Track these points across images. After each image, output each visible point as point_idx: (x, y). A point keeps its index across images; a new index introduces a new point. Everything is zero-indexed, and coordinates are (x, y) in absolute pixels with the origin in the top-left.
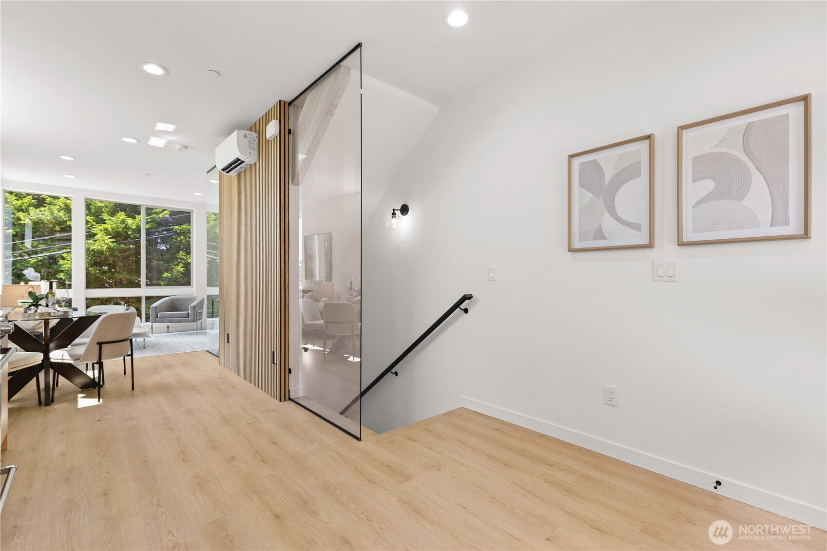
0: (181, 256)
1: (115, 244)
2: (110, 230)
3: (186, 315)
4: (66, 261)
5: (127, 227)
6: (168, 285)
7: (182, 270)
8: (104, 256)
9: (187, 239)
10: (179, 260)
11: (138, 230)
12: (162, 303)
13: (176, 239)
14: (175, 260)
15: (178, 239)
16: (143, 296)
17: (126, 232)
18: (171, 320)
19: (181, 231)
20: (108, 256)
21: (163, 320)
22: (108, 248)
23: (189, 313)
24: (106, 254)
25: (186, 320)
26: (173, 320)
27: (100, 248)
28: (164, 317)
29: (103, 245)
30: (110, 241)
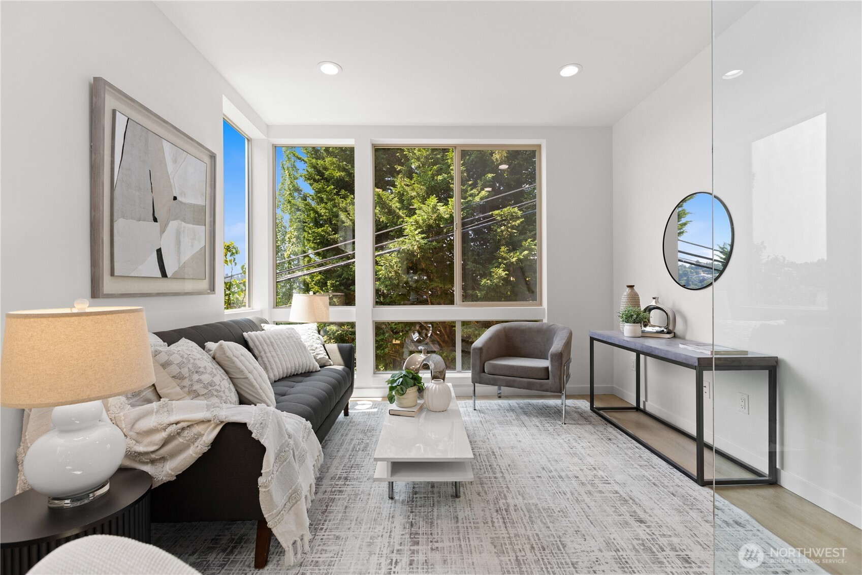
0: (502, 254)
1: (426, 241)
2: (421, 222)
3: (543, 374)
4: (380, 267)
5: (440, 218)
7: (503, 274)
8: (415, 258)
9: (509, 230)
10: (500, 260)
11: (451, 220)
12: (491, 339)
13: (496, 230)
14: (494, 261)
15: (499, 230)
16: (458, 321)
17: (438, 225)
19: (502, 218)
20: (419, 258)
21: (495, 380)
22: (419, 248)
23: (548, 367)
24: (418, 256)
25: (541, 385)
26: (514, 381)
27: (411, 248)
28: (497, 372)
29: (414, 243)
30: (420, 237)
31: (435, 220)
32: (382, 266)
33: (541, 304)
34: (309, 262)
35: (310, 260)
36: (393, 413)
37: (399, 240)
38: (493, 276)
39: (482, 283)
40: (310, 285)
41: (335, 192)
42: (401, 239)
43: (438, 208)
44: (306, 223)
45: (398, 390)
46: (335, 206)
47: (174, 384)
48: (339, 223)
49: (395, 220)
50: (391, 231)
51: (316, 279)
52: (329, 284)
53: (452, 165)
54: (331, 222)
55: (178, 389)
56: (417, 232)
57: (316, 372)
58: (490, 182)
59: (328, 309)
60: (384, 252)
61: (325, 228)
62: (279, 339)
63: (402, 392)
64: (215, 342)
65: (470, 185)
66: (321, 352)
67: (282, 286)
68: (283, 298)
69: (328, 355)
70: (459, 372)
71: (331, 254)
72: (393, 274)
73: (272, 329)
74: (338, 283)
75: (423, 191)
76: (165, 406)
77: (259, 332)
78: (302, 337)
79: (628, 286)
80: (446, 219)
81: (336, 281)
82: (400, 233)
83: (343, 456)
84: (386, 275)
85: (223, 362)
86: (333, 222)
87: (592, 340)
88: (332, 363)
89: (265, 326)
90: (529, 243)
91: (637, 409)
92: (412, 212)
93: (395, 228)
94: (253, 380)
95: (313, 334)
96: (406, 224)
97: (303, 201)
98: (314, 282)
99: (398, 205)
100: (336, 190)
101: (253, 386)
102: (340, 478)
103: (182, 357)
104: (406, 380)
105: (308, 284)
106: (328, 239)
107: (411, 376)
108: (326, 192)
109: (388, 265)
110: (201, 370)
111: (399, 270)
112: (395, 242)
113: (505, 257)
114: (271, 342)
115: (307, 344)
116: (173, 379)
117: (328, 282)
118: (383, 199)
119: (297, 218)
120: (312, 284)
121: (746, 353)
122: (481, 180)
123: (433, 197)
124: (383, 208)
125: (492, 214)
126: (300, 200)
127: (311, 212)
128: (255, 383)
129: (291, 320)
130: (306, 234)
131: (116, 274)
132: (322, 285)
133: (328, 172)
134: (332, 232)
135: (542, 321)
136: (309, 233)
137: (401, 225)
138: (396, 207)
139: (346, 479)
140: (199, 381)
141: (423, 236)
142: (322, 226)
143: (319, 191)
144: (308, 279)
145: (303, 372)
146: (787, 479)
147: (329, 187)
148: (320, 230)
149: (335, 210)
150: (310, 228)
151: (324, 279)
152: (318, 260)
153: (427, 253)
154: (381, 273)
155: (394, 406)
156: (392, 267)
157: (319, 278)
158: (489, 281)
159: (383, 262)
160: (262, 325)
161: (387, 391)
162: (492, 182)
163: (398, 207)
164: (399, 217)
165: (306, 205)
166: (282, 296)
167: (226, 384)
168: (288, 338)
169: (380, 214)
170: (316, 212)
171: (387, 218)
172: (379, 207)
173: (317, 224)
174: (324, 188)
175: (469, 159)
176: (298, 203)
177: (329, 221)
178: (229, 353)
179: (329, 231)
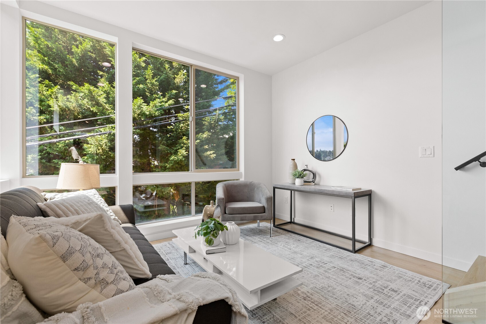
16: (193, 182)
21: (233, 217)
25: (262, 217)
26: (246, 216)
28: (235, 213)
31: (139, 115)
32: (91, 144)
33: (239, 170)
38: (178, 154)
39: (172, 158)
43: (143, 106)
50: (99, 119)
53: (148, 79)
58: (173, 95)
70: (194, 216)
72: (101, 151)
79: (292, 160)
80: (147, 116)
87: (274, 188)
90: (200, 135)
91: (291, 222)
112: (107, 127)
116: (76, 272)
121: (360, 189)
122: (168, 93)
123: (139, 98)
125: (177, 115)
135: (239, 180)
137: (109, 115)
146: (376, 242)
156: (101, 146)
158: (176, 157)
159: (93, 141)
163: (105, 102)
175: (159, 78)
179: (33, 112)
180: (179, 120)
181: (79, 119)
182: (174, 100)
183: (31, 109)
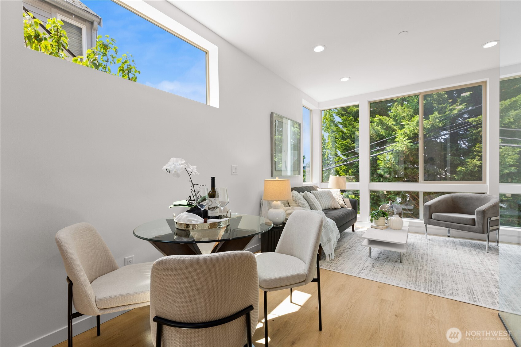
0: (478, 149)
1: (412, 144)
2: (408, 132)
3: (471, 222)
4: (381, 161)
6: (463, 180)
8: (405, 155)
10: (475, 153)
12: (439, 201)
13: (472, 132)
14: (470, 154)
15: (475, 131)
16: (421, 191)
18: (449, 224)
19: (477, 123)
20: (408, 155)
21: (438, 223)
22: (407, 148)
23: (475, 219)
24: (406, 153)
25: (469, 228)
26: (451, 225)
27: (401, 149)
28: (440, 219)
29: (402, 146)
30: (407, 142)
32: (382, 160)
33: (485, 183)
34: (339, 159)
35: (340, 159)
36: (372, 227)
37: (393, 144)
38: (469, 165)
39: (459, 170)
40: (339, 172)
41: (353, 120)
42: (394, 144)
44: (337, 138)
45: (375, 218)
46: (353, 128)
47: (294, 203)
48: (355, 137)
49: (391, 133)
50: (388, 140)
51: (343, 169)
52: (350, 171)
54: (351, 136)
55: (295, 204)
56: (404, 139)
57: (339, 209)
59: (345, 183)
60: (382, 152)
61: (348, 141)
62: (324, 194)
63: (377, 219)
64: (303, 193)
65: (450, 103)
66: (341, 201)
67: (325, 173)
68: (325, 179)
69: (344, 203)
70: (421, 220)
71: (351, 155)
72: (390, 165)
73: (321, 190)
74: (355, 171)
75: (411, 112)
76: (293, 208)
77: (316, 191)
78: (333, 194)
81: (354, 170)
82: (393, 140)
83: (350, 243)
84: (385, 165)
85: (307, 198)
86: (352, 137)
88: (346, 206)
89: (319, 190)
92: (402, 127)
93: (390, 137)
94: (315, 205)
95: (338, 193)
96: (398, 135)
97: (336, 127)
98: (342, 170)
99: (394, 123)
100: (354, 119)
101: (316, 207)
102: (347, 248)
103: (296, 195)
104: (379, 214)
105: (338, 171)
106: (349, 147)
107: (382, 212)
108: (348, 120)
109: (386, 160)
110: (301, 199)
111: (393, 162)
112: (390, 146)
113: (480, 151)
114: (321, 195)
115: (335, 197)
117: (350, 170)
118: (383, 121)
119: (333, 136)
120: (341, 171)
124: (382, 126)
126: (334, 126)
127: (340, 132)
128: (316, 206)
129: (328, 188)
130: (337, 144)
131: (276, 170)
132: (346, 172)
133: (350, 109)
134: (352, 142)
135: (486, 194)
136: (339, 144)
137: (395, 135)
138: (392, 124)
139: (350, 249)
140: (300, 203)
141: (409, 141)
142: (346, 139)
143: (345, 120)
144: (338, 169)
145: (333, 208)
147: (350, 118)
148: (345, 142)
149: (353, 130)
150: (339, 141)
151: (347, 169)
152: (344, 158)
153: (413, 151)
154: (381, 164)
155: (373, 224)
157: (344, 168)
158: (464, 168)
159: (382, 158)
160: (317, 189)
161: (370, 218)
162: (470, 97)
164: (394, 130)
165: (337, 129)
166: (325, 178)
167: (307, 205)
168: (327, 194)
169: (381, 130)
170: (343, 132)
171: (385, 132)
172: (381, 125)
173: (344, 138)
174: (347, 119)
176: (333, 128)
177: (350, 137)
178: (308, 196)
179: (350, 142)
180: (472, 125)
181: (377, 141)
182: (465, 104)
183: (349, 140)
